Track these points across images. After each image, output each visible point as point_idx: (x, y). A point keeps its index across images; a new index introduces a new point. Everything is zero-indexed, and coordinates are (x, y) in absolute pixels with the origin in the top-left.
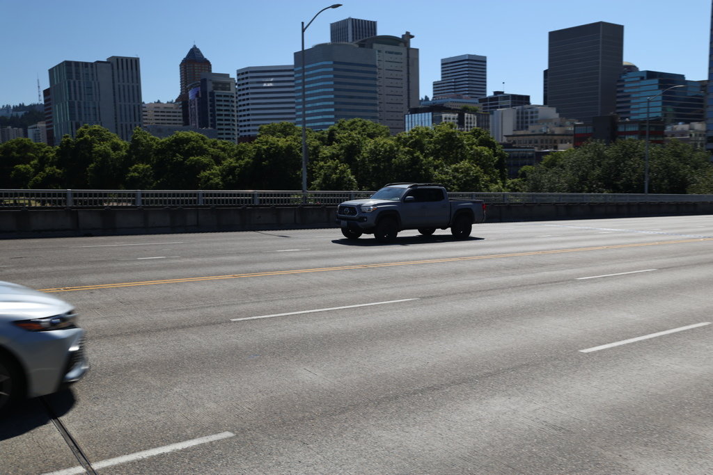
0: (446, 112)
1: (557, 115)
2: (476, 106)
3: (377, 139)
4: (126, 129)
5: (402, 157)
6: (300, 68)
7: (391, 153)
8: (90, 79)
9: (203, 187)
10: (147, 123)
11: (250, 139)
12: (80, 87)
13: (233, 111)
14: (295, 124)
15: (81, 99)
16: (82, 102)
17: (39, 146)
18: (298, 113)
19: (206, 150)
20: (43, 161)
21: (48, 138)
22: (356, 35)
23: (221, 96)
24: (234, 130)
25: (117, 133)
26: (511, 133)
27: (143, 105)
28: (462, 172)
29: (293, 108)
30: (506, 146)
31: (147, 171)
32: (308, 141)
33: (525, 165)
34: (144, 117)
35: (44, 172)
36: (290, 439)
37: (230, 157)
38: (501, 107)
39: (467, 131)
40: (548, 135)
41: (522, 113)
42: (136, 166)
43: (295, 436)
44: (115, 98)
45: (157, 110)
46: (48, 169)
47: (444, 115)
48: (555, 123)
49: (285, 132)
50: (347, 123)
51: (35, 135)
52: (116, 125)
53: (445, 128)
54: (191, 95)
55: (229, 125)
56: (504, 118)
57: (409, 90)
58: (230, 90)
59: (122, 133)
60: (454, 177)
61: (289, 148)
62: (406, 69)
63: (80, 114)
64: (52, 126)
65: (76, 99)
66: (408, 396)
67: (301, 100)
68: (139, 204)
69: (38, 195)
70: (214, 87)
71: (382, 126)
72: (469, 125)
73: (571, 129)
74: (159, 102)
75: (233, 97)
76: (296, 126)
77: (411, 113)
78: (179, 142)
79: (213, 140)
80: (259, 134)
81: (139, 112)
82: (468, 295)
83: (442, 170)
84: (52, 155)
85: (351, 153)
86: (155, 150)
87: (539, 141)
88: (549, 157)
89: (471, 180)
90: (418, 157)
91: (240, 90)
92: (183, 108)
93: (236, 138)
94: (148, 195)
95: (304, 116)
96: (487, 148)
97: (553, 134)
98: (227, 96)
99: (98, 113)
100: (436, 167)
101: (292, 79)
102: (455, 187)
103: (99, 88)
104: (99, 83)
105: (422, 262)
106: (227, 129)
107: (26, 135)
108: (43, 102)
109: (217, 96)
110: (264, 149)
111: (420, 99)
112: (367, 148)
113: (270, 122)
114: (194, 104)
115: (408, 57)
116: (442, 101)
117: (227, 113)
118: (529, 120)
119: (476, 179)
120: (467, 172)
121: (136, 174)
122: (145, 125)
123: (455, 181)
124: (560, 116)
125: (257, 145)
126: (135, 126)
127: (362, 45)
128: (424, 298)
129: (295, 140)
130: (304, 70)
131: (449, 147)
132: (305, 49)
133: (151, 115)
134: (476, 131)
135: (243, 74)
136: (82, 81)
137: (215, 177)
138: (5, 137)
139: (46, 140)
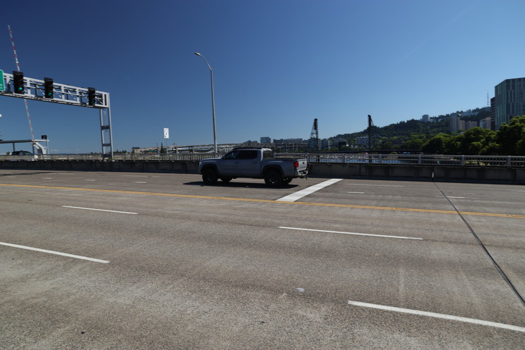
15: (514, 101)
16: (515, 103)
17: (486, 131)
20: (488, 140)
21: (492, 126)
35: (488, 145)
46: (490, 144)
51: (484, 125)
63: (513, 110)
64: (494, 119)
65: (511, 101)
69: (485, 159)
84: (494, 136)
107: (478, 125)
108: (490, 106)
136: (515, 90)
138: (466, 126)
139: (490, 127)
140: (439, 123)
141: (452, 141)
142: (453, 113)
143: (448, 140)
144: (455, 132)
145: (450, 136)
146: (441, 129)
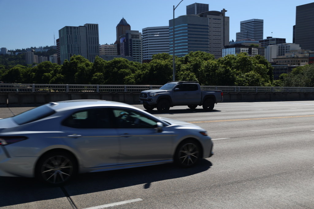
0: (242, 48)
1: (300, 48)
2: (257, 44)
3: (208, 61)
4: (92, 57)
5: (221, 69)
6: (173, 27)
7: (215, 67)
8: (77, 34)
9: (126, 83)
10: (101, 54)
11: (148, 61)
12: (72, 38)
13: (140, 48)
14: (169, 54)
15: (72, 43)
16: (73, 45)
17: (54, 64)
18: (171, 49)
19: (128, 66)
20: (56, 71)
21: (58, 61)
22: (199, 11)
23: (135, 41)
24: (140, 57)
25: (88, 59)
26: (276, 58)
27: (100, 46)
28: (250, 77)
29: (169, 46)
30: (273, 64)
31: (101, 76)
32: (175, 62)
33: (283, 73)
34: (100, 51)
35: (56, 76)
36: (169, 203)
37: (139, 69)
38: (271, 45)
39: (253, 56)
40: (295, 58)
41: (281, 47)
42: (96, 73)
43: (171, 202)
44: (87, 43)
45: (106, 48)
46: (58, 75)
47: (241, 49)
48: (299, 52)
49: (165, 57)
50: (194, 53)
51: (52, 60)
52: (88, 55)
53: (242, 55)
54: (121, 41)
55: (138, 54)
56: (272, 50)
57: (224, 37)
58: (139, 38)
59: (90, 59)
60: (247, 79)
61: (166, 65)
62: (223, 27)
63: (72, 50)
64: (60, 56)
65: (70, 43)
66: (225, 186)
67: (172, 43)
68: (98, 91)
69: (54, 87)
70: (131, 37)
71: (211, 54)
72: (254, 54)
73: (307, 55)
74: (107, 44)
75: (140, 41)
76: (170, 55)
77: (225, 48)
78: (116, 62)
79: (131, 62)
80: (152, 59)
81: (98, 49)
82: (254, 137)
83: (240, 76)
84: (59, 69)
85: (196, 67)
86: (105, 66)
87: (290, 61)
88: (295, 69)
89: (255, 81)
90: (228, 69)
91: (143, 38)
92: (117, 47)
93: (142, 61)
94: (102, 87)
95: (174, 50)
96: (263, 65)
97: (298, 58)
98: (138, 41)
99: (79, 50)
100: (237, 74)
101: (168, 32)
102: (247, 84)
103: (80, 38)
104: (80, 36)
105: (231, 120)
106: (137, 57)
107: (48, 60)
108: (56, 45)
109: (133, 41)
110: (155, 66)
111: (230, 41)
112: (204, 65)
113: (157, 53)
114: (123, 45)
115: (224, 21)
116: (241, 42)
117: (137, 49)
118: (285, 51)
119: (258, 80)
120: (253, 76)
121: (96, 78)
122: (100, 55)
123: (247, 81)
124: (301, 48)
125: (152, 64)
126: (96, 55)
127: (201, 16)
128: (232, 138)
129: (169, 61)
130: (174, 28)
131: (244, 64)
132: (175, 18)
133: (103, 50)
134: (258, 56)
135: (145, 31)
136: (73, 35)
137: (132, 79)
138: (39, 60)
139: (57, 62)
140: (17, 56)
141: (28, 72)
142: (28, 48)
143: (25, 71)
144: (31, 65)
145: (26, 68)
146: (18, 61)
